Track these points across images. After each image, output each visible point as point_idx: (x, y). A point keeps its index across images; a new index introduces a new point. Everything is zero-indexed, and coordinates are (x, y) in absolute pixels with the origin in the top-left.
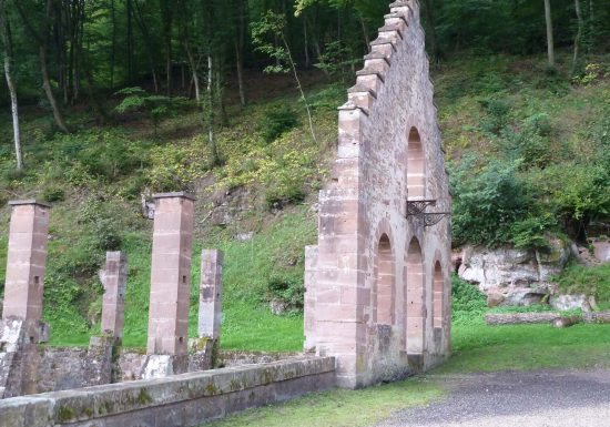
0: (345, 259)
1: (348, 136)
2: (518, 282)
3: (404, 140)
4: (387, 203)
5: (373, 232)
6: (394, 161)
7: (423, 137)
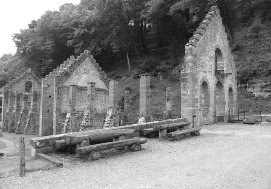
0: (188, 90)
1: (188, 53)
2: (266, 91)
3: (213, 53)
4: (205, 72)
5: (199, 81)
6: (208, 59)
7: (222, 51)
